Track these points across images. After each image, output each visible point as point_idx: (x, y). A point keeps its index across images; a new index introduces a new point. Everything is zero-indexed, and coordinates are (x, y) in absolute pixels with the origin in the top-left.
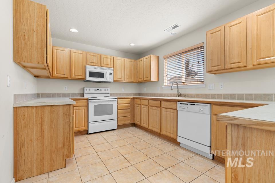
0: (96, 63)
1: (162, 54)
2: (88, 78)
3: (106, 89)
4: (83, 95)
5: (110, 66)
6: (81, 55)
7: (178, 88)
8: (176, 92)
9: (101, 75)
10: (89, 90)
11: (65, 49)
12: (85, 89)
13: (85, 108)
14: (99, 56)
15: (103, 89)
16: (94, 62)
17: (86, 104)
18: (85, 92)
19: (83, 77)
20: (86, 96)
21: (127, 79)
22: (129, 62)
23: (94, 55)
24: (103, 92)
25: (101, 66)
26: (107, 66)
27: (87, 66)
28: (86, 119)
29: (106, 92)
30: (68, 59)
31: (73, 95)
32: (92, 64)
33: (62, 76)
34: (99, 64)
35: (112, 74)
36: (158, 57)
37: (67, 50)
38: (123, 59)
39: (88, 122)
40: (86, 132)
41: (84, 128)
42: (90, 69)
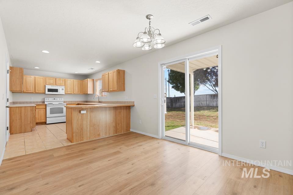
0: (52, 83)
1: (95, 78)
2: (47, 92)
3: (61, 98)
4: (44, 102)
5: (62, 85)
6: (42, 79)
7: (99, 98)
8: (98, 100)
9: (56, 90)
10: (48, 99)
11: (32, 76)
12: (45, 99)
13: (45, 110)
14: (54, 79)
15: (58, 99)
16: (51, 83)
17: (45, 107)
18: (45, 100)
19: (44, 92)
20: (46, 103)
21: (75, 92)
22: (76, 82)
23: (51, 78)
24: (58, 100)
25: (56, 85)
26: (60, 85)
27: (46, 86)
28: (45, 116)
29: (61, 100)
30: (33, 82)
31: (37, 102)
32: (50, 84)
33: (29, 91)
34: (55, 84)
35: (64, 90)
36: (93, 80)
37: (33, 77)
38: (72, 80)
39: (46, 117)
40: (45, 123)
41: (43, 121)
42: (48, 87)
